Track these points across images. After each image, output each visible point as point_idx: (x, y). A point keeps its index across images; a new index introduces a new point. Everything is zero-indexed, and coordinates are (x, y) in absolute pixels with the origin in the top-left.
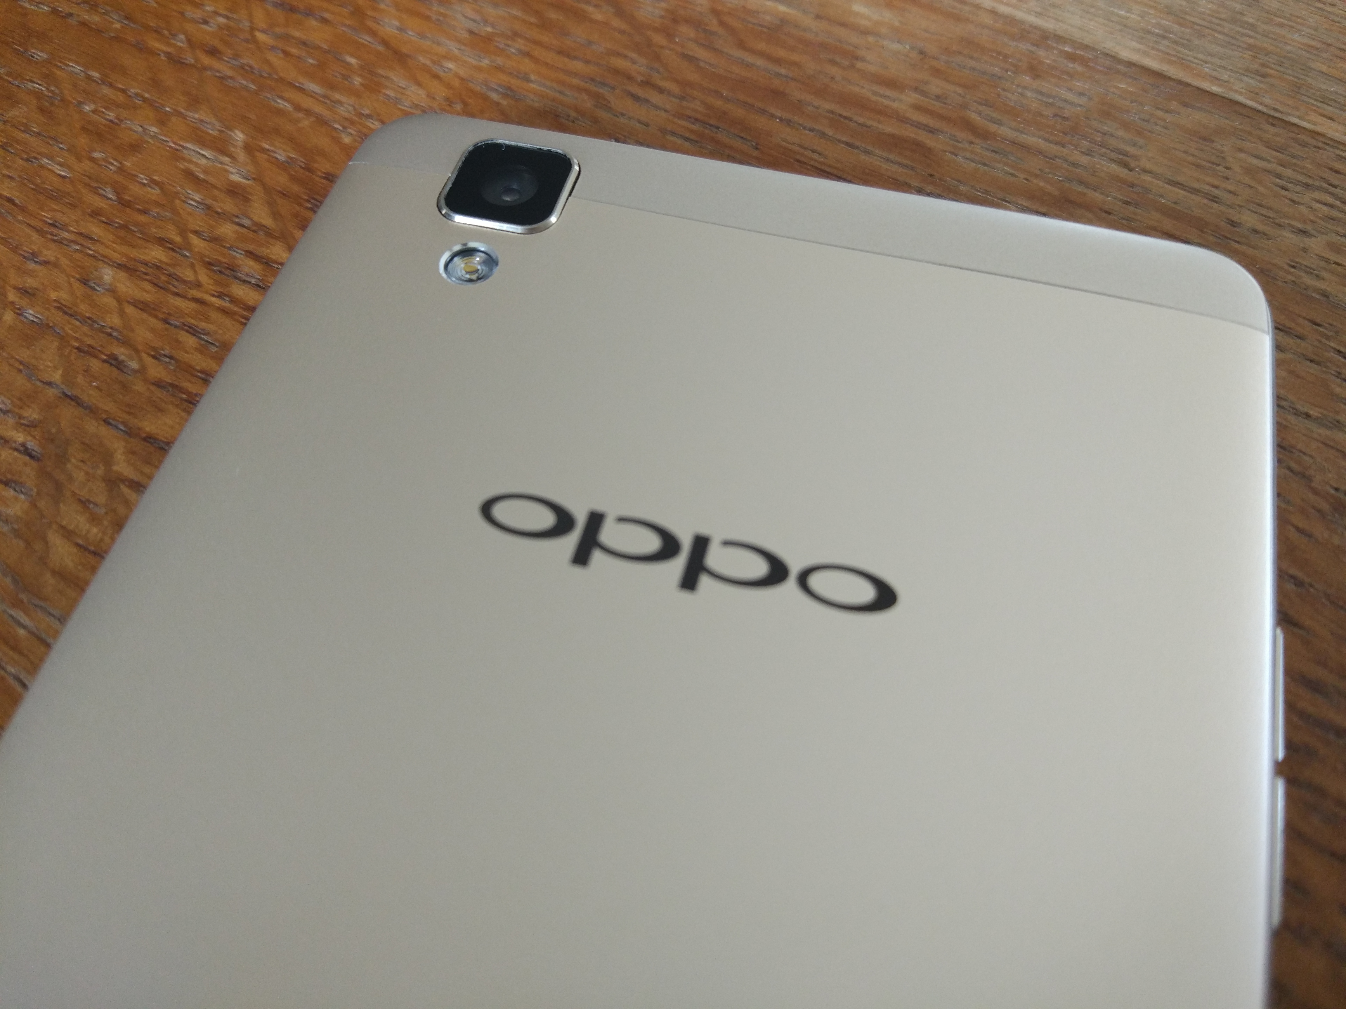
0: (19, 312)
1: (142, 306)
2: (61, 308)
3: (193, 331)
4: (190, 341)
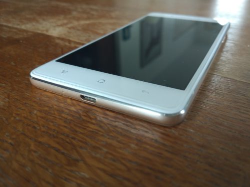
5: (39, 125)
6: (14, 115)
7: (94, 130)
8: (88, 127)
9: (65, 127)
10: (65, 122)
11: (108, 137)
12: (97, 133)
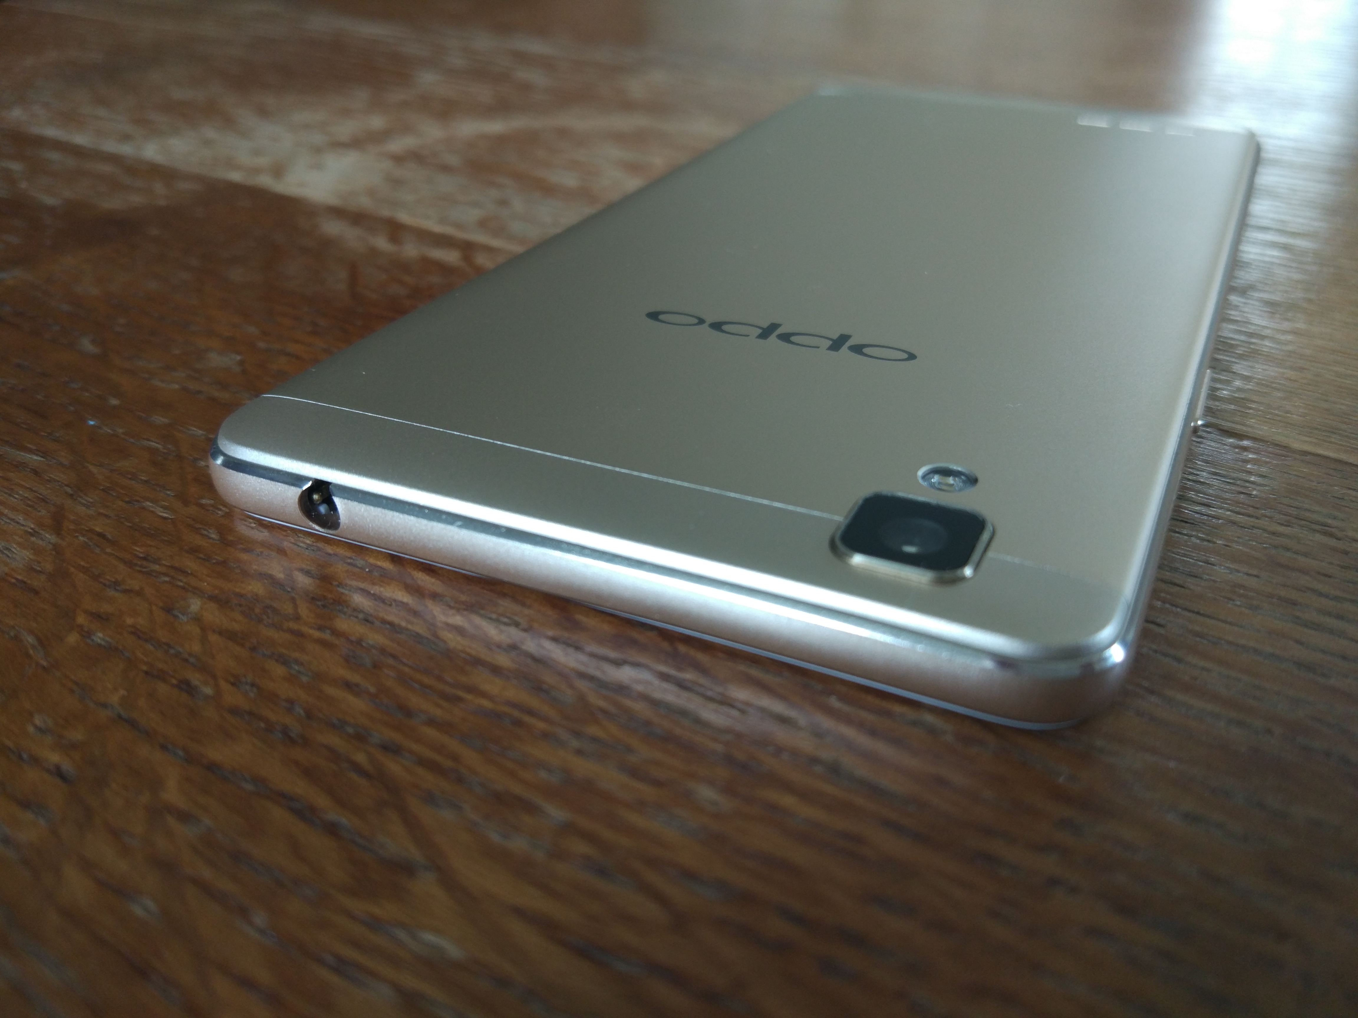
2: (136, 632)
5: (214, 677)
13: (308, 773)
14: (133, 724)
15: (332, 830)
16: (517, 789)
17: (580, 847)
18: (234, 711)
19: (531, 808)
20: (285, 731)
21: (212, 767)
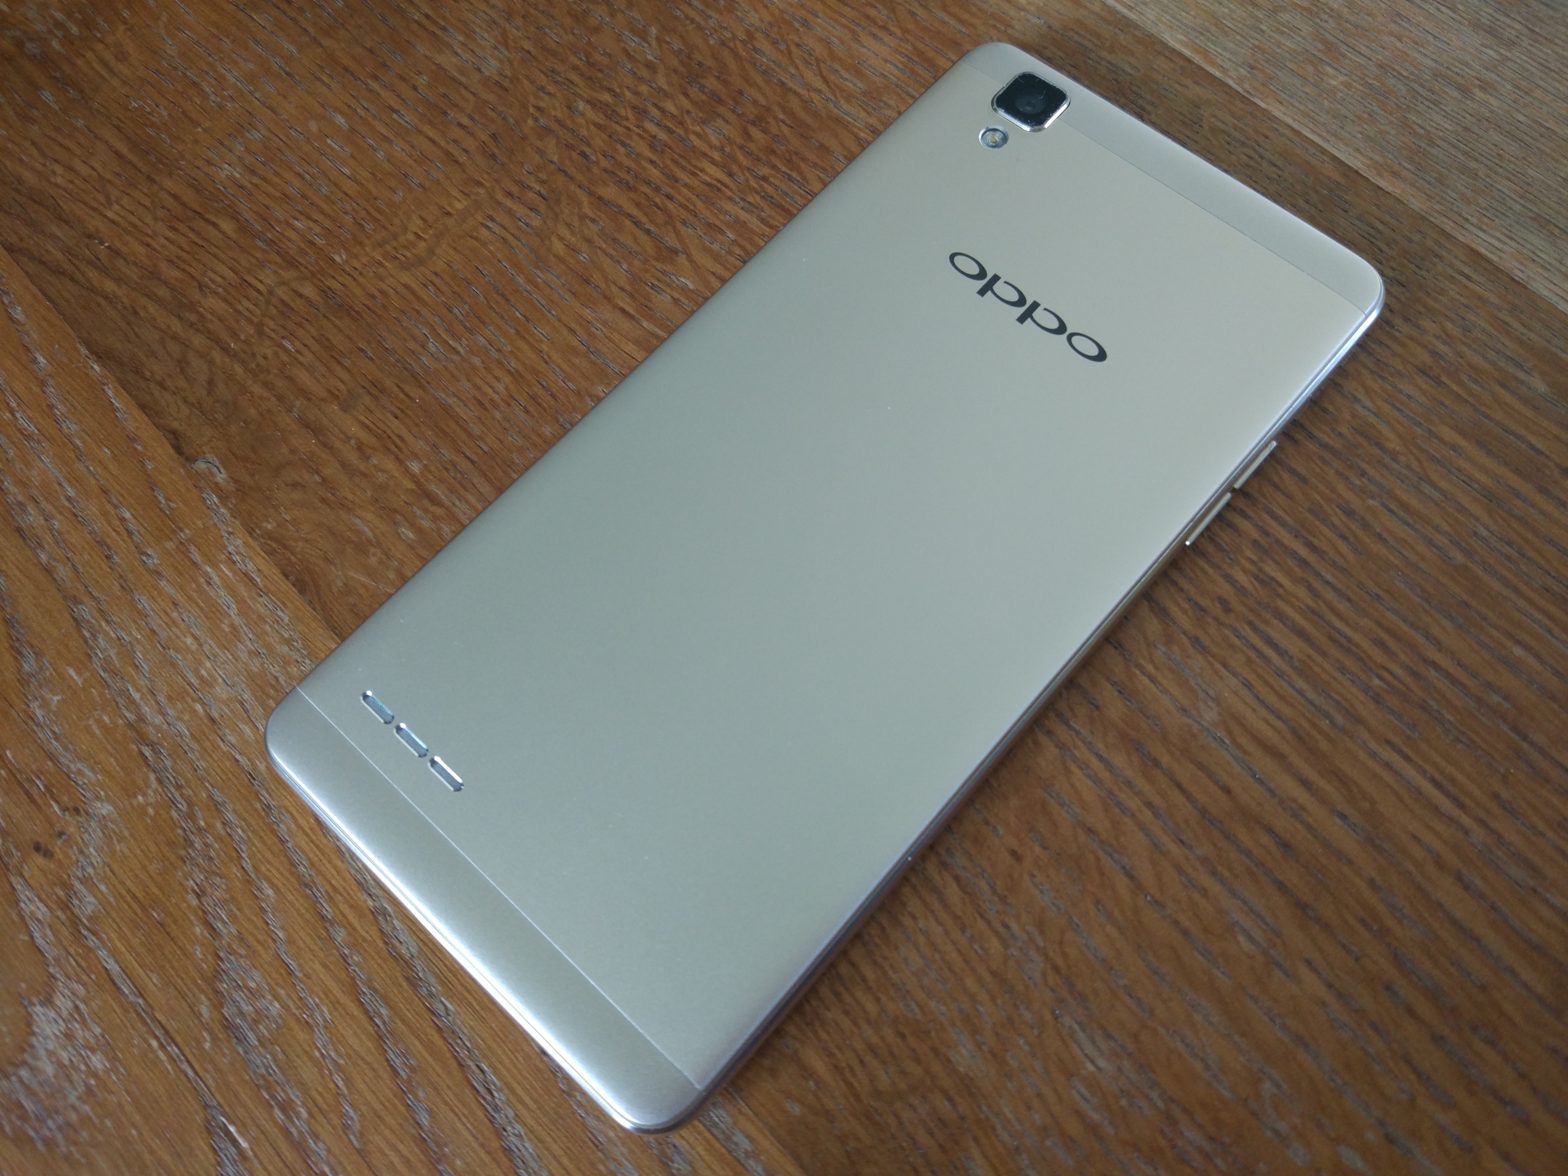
0: (536, 120)
1: (599, 126)
2: (557, 120)
3: (624, 144)
4: (622, 150)
5: (595, 151)
6: (531, 110)
7: (715, 183)
8: (702, 170)
9: (652, 162)
10: (652, 147)
11: (742, 204)
12: (719, 190)
13: (638, 205)
14: (564, 172)
15: (648, 232)
16: (717, 223)
17: (738, 251)
18: (605, 170)
19: (722, 232)
20: (627, 183)
21: (600, 198)
